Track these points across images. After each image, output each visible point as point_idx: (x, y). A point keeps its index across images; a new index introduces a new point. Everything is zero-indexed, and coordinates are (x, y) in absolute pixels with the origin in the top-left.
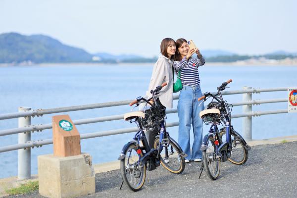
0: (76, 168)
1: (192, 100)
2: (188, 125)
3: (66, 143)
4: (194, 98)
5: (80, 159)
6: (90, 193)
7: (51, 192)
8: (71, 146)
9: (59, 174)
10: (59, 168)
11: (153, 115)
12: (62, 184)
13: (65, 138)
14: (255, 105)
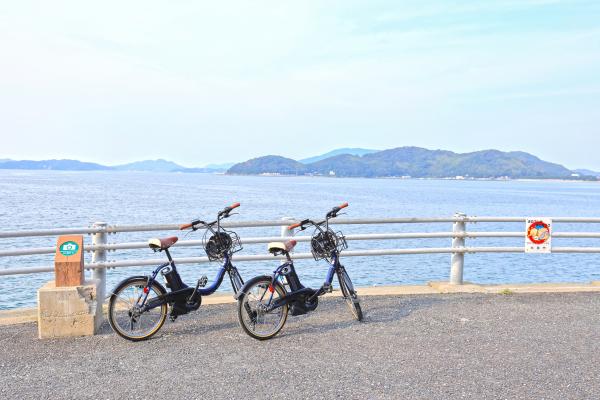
3: (57, 271)
8: (66, 274)
12: (43, 320)
13: (56, 264)
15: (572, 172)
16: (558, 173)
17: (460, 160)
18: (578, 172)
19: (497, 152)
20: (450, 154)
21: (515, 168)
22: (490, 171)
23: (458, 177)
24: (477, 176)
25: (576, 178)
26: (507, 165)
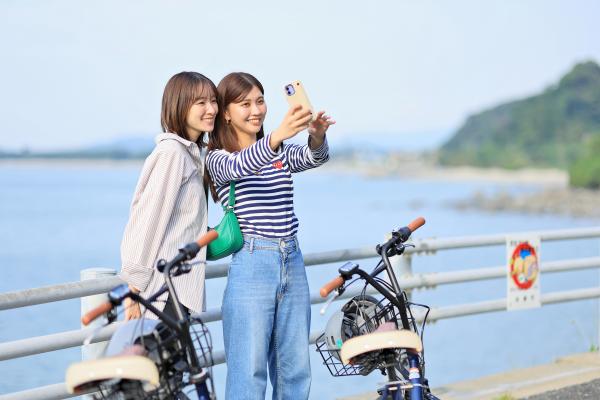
1: (275, 287)
2: (260, 374)
4: (284, 281)
11: (165, 355)
14: (424, 289)
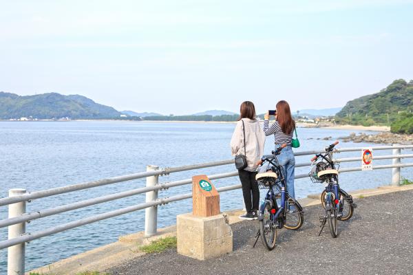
0: (217, 227)
3: (207, 204)
5: (221, 219)
6: (228, 251)
7: (192, 251)
8: (212, 206)
9: (203, 235)
10: (203, 228)
12: (205, 244)
13: (207, 198)
15: (120, 113)
16: (107, 114)
17: (23, 102)
18: (125, 113)
19: (57, 95)
20: (14, 96)
21: (74, 110)
22: (52, 113)
23: (23, 119)
24: (41, 117)
25: (124, 118)
26: (66, 107)
